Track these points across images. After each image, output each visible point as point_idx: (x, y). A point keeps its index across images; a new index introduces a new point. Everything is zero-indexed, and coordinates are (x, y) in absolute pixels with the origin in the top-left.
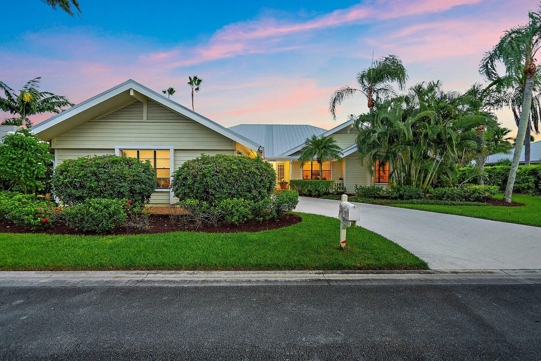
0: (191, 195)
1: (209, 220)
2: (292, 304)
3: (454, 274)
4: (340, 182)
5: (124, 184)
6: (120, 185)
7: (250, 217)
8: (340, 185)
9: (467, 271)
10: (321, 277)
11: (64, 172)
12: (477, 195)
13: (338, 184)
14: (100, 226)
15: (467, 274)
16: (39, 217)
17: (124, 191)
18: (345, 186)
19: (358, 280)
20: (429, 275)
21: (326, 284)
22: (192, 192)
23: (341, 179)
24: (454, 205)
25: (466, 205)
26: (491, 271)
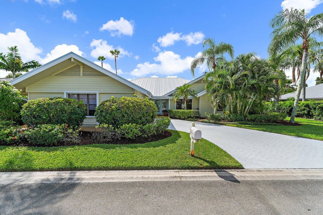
0: (105, 121)
1: (115, 136)
2: (154, 196)
3: (258, 172)
4: (197, 110)
5: (65, 115)
6: (63, 115)
7: (140, 134)
8: (197, 113)
9: (267, 170)
10: (177, 174)
11: (28, 107)
12: (275, 119)
13: (196, 112)
14: (47, 141)
15: (266, 172)
16: (10, 136)
17: (64, 119)
18: (200, 113)
19: (199, 177)
20: (243, 172)
21: (179, 180)
22: (106, 119)
23: (198, 109)
24: (261, 125)
25: (268, 125)
26: (281, 169)
